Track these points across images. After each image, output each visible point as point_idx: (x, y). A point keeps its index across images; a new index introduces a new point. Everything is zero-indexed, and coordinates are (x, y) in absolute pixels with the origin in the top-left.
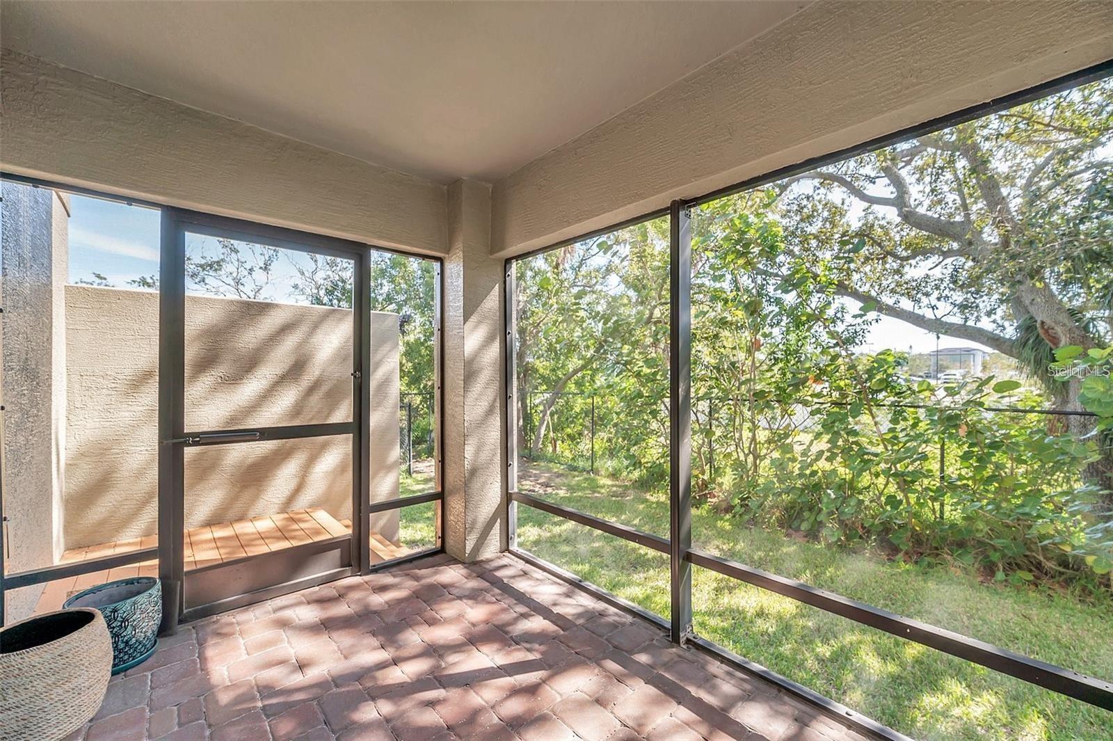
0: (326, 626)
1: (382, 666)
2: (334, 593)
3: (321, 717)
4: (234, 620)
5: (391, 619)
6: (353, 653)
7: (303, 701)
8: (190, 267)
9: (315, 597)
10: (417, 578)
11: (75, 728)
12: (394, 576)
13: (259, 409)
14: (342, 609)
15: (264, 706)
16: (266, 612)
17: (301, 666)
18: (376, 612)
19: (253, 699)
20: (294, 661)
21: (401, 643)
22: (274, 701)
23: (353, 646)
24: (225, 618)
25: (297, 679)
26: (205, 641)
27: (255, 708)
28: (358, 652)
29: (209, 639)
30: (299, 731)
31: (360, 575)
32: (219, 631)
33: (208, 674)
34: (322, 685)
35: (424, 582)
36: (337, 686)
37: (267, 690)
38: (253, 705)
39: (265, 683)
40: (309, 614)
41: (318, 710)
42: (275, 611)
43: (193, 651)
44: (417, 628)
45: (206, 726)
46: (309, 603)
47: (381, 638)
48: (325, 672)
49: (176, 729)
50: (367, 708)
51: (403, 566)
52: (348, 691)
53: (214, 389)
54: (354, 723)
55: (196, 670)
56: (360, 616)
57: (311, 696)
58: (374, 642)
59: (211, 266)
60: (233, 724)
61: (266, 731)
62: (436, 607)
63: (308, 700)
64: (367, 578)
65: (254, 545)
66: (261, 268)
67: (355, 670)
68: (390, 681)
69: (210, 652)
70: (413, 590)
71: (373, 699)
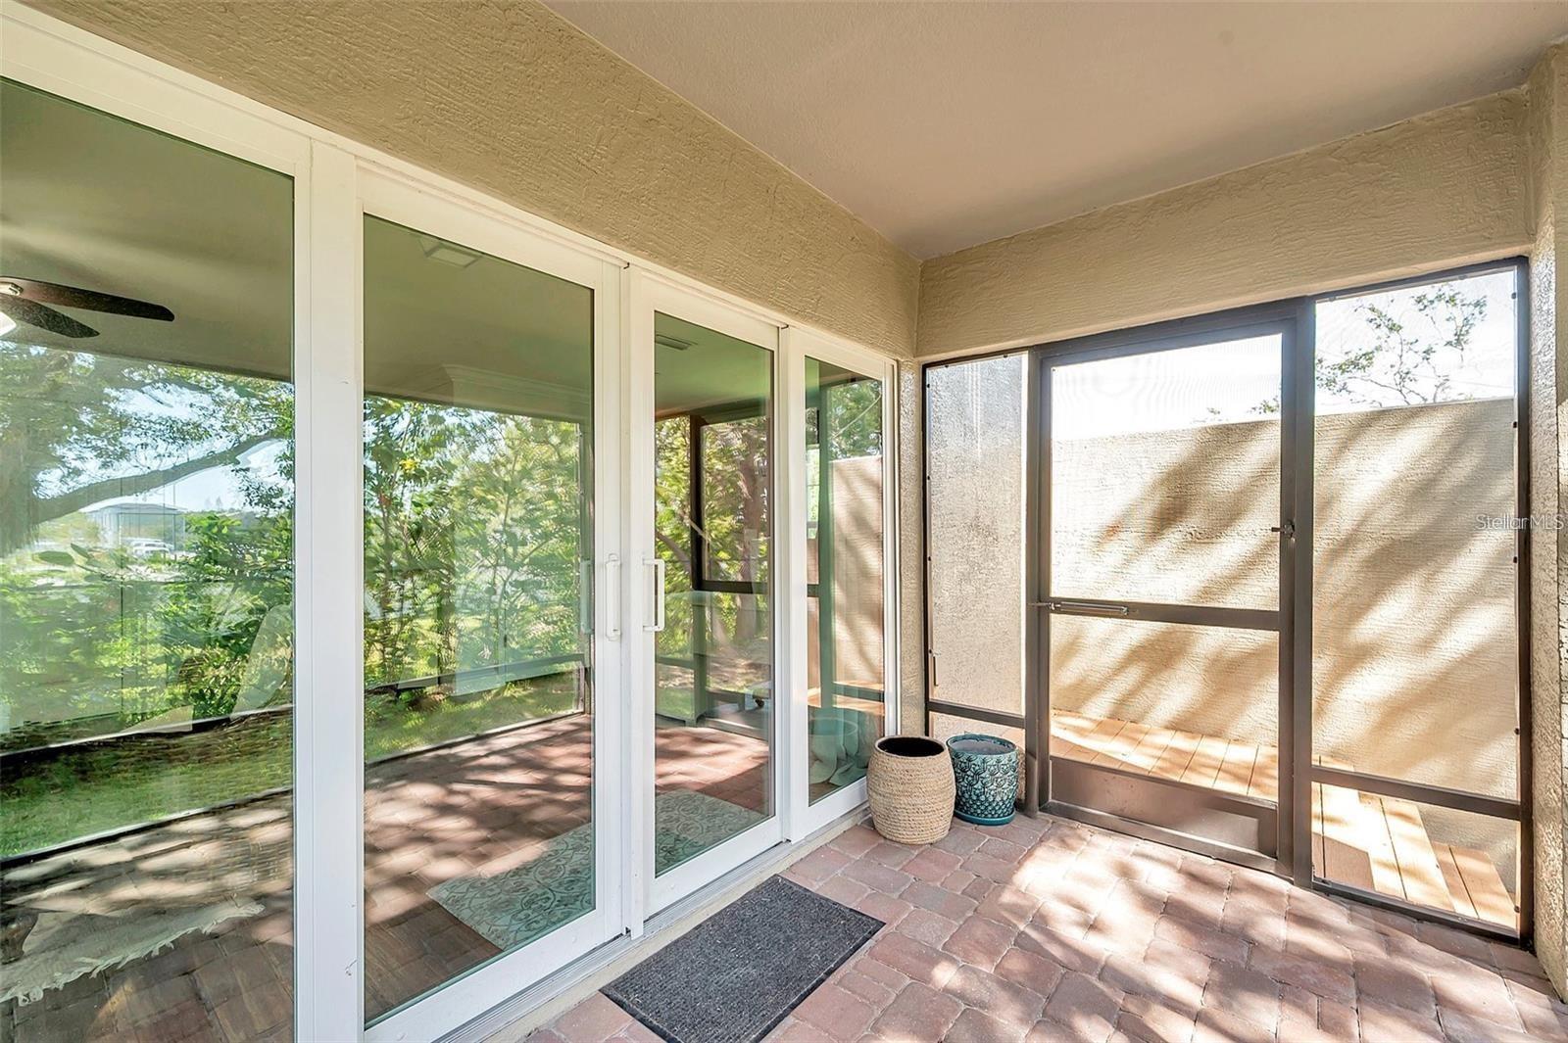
0: (1170, 910)
1: (1174, 1005)
2: (1227, 880)
3: (1051, 988)
4: (1089, 838)
5: (1266, 969)
6: (1158, 960)
7: (1055, 959)
8: (1321, 372)
9: (1194, 869)
10: (1392, 948)
11: (918, 841)
12: (1352, 919)
13: (1244, 581)
14: (1212, 906)
15: (1023, 932)
16: (1124, 850)
17: (1093, 926)
18: (1251, 942)
19: (1022, 917)
20: (1093, 917)
21: (1235, 1005)
22: (1034, 934)
23: (1169, 954)
24: (1084, 830)
25: (1076, 936)
26: (1048, 839)
27: (1015, 926)
28: (1166, 965)
29: (1051, 840)
30: (1021, 979)
31: (1292, 883)
32: (1066, 839)
33: (1017, 869)
34: (1088, 961)
35: (1401, 963)
36: (1100, 977)
37: (1041, 921)
38: (1015, 922)
39: (1045, 913)
40: (1164, 881)
41: (1056, 979)
42: (1136, 854)
43: (1030, 842)
44: (1288, 1010)
45: (974, 908)
46: (1180, 871)
47: (1216, 975)
48: (1107, 954)
49: (959, 893)
50: (1100, 1028)
51: (1390, 917)
52: (1102, 993)
53: (1183, 549)
54: (1070, 1027)
55: (1015, 859)
56: (1222, 930)
57: (1065, 961)
58: (1201, 969)
59: (1355, 364)
60: (988, 923)
61: (1000, 953)
62: (1369, 1011)
63: (1060, 963)
64: (1298, 891)
65: (1200, 773)
66: (1449, 343)
67: (1138, 980)
68: (1159, 1029)
69: (1040, 852)
70: (1360, 958)
71: (1119, 1027)
